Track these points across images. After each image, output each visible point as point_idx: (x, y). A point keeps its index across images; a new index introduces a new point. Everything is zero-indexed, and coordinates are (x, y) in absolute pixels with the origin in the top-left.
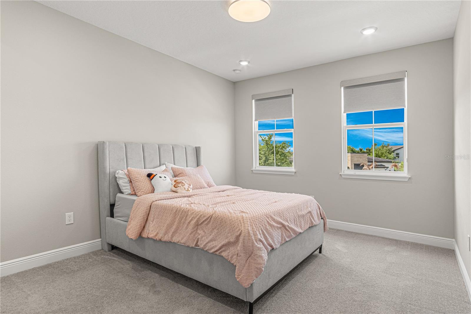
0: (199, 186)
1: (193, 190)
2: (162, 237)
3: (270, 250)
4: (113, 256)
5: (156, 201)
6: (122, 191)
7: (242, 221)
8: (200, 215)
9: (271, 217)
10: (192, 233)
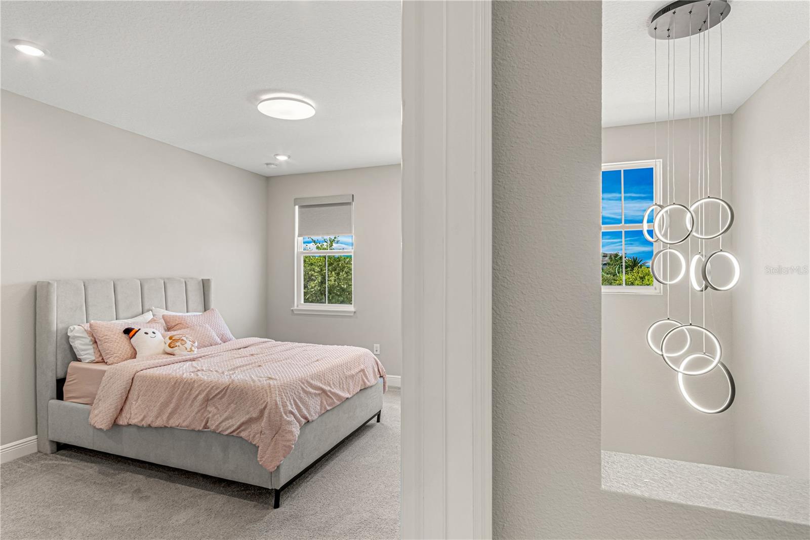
0: (207, 343)
1: (198, 349)
2: (152, 422)
3: (304, 423)
4: (62, 459)
5: (142, 370)
6: (78, 357)
7: (268, 391)
8: (211, 386)
9: (307, 382)
10: (199, 411)
